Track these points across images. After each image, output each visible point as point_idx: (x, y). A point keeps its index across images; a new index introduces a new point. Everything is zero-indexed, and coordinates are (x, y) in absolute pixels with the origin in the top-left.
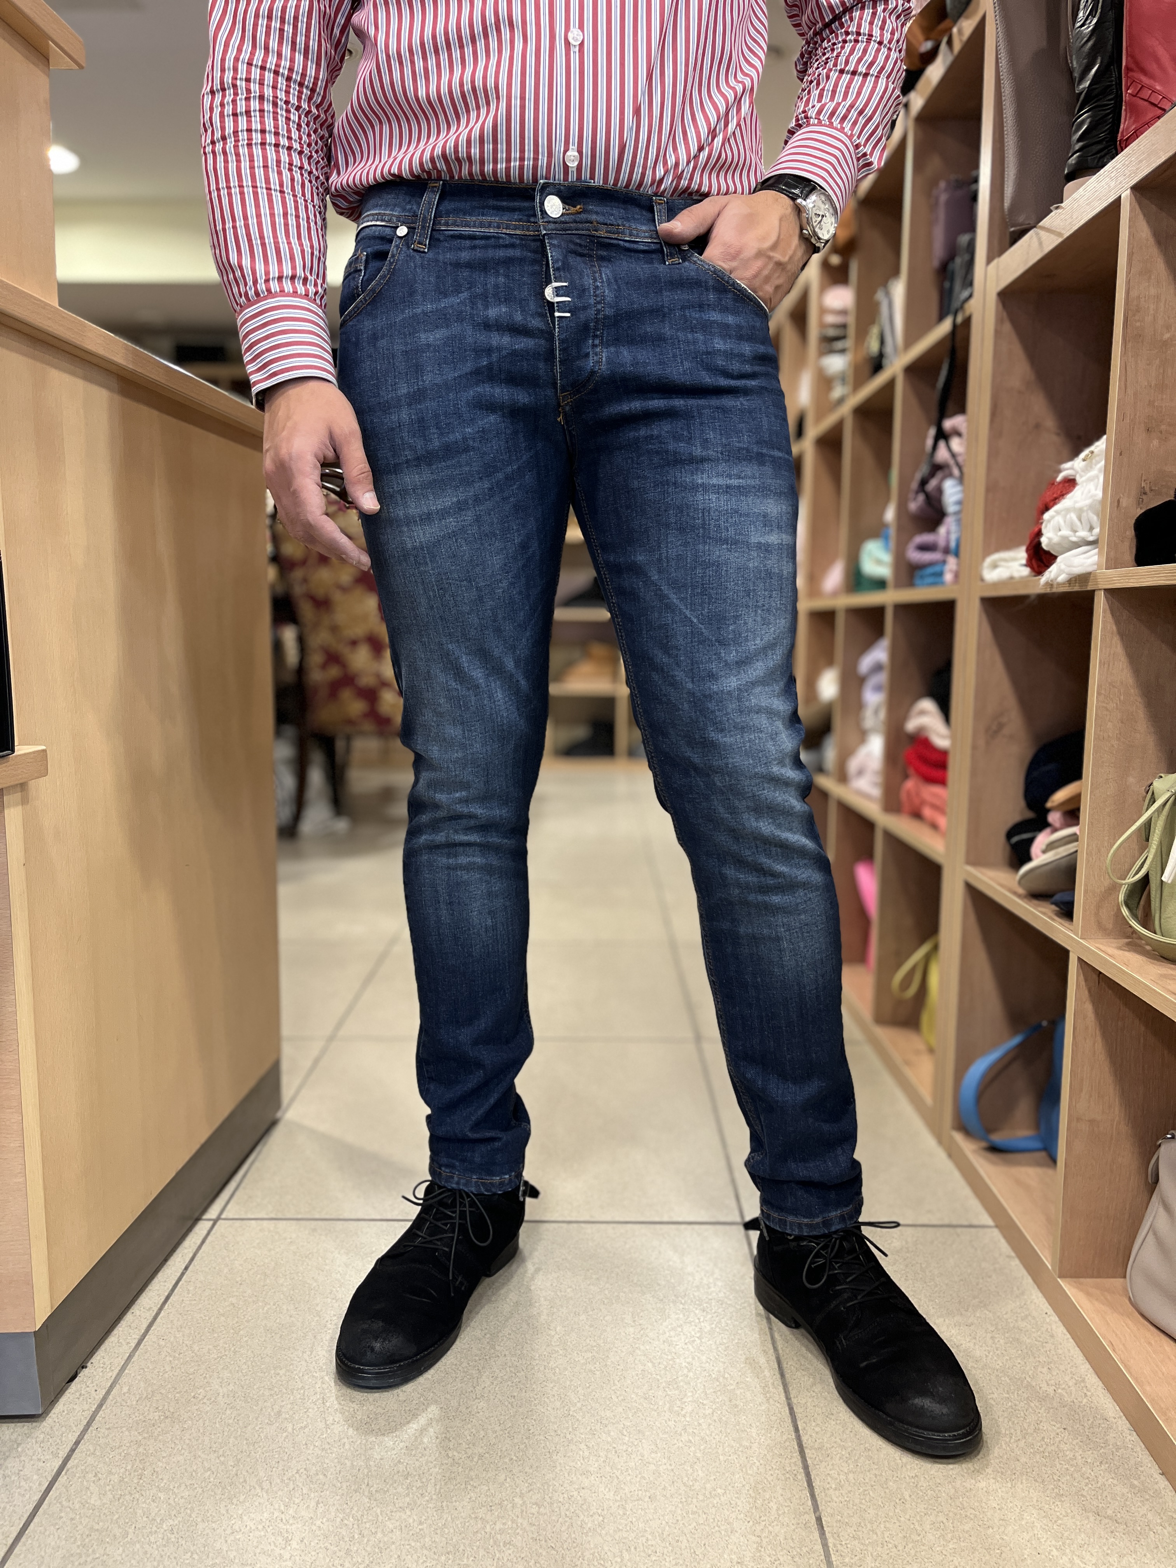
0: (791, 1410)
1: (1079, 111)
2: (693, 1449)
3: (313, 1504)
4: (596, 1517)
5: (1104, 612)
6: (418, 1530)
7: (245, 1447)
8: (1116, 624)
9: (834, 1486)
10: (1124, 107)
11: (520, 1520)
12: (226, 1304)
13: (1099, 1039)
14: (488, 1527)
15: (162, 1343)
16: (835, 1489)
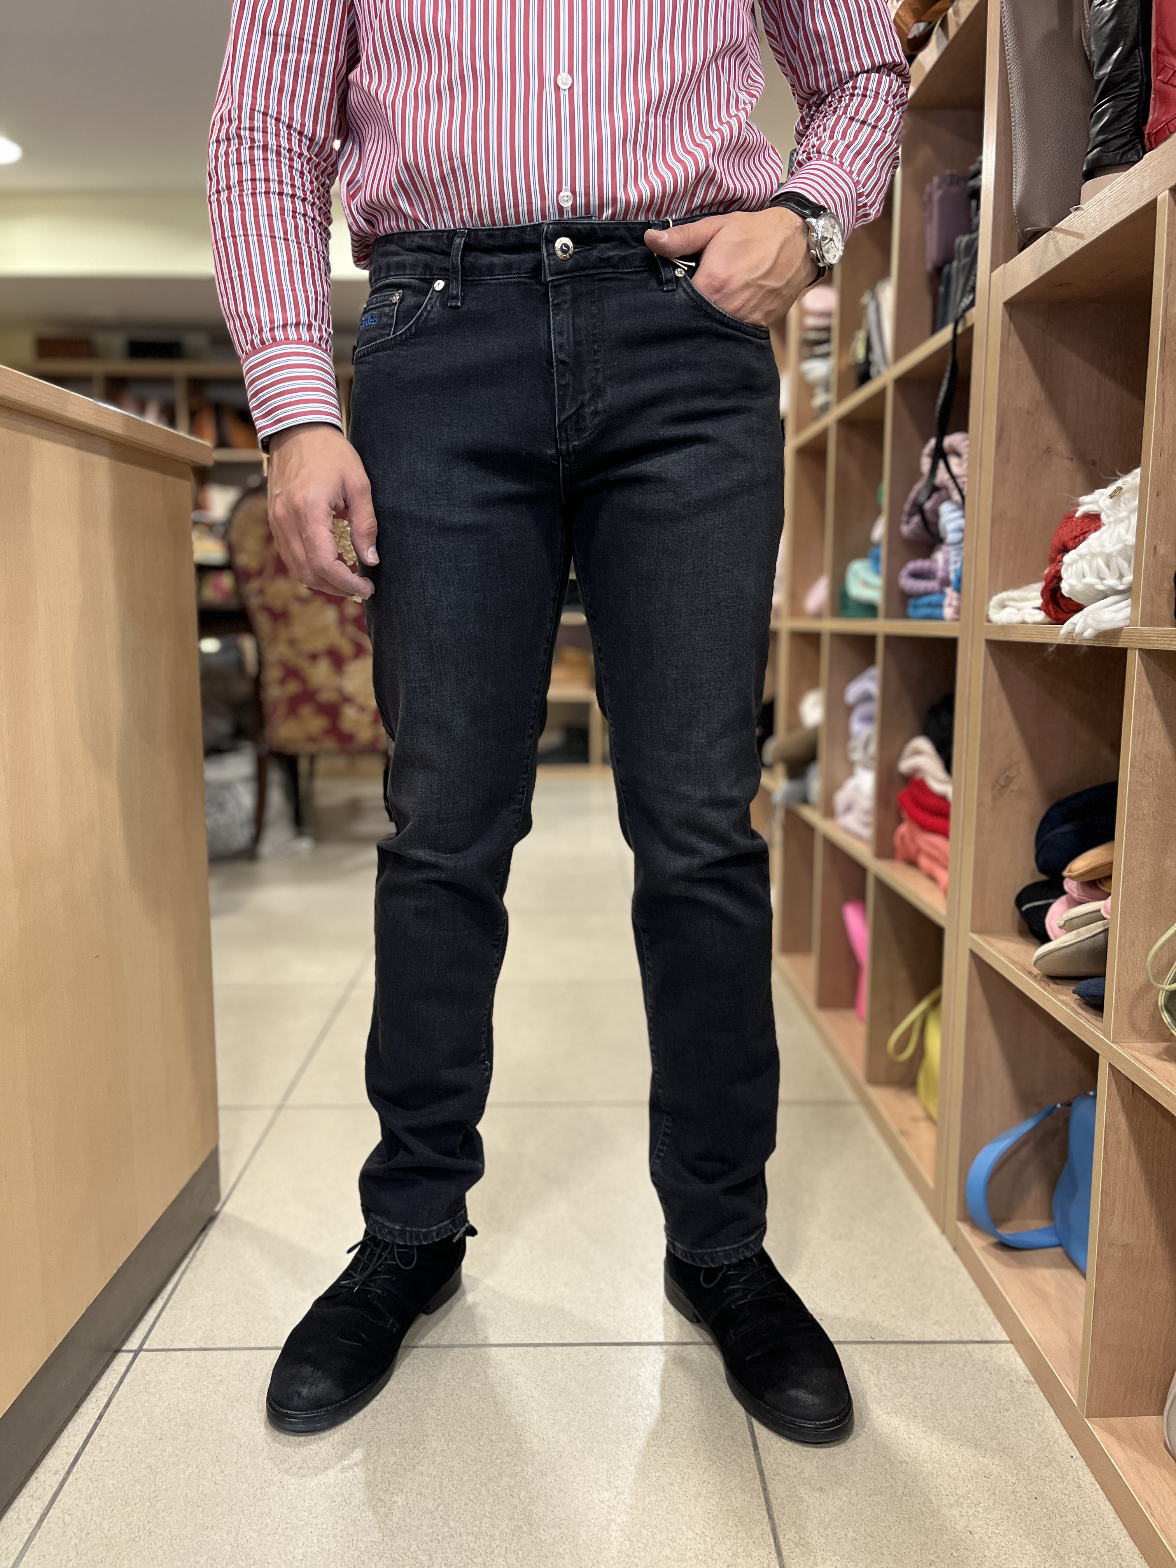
1: (1099, 100)
5: (1139, 674)
8: (1152, 687)
10: (1152, 96)
12: (144, 1466)
13: (1133, 1155)
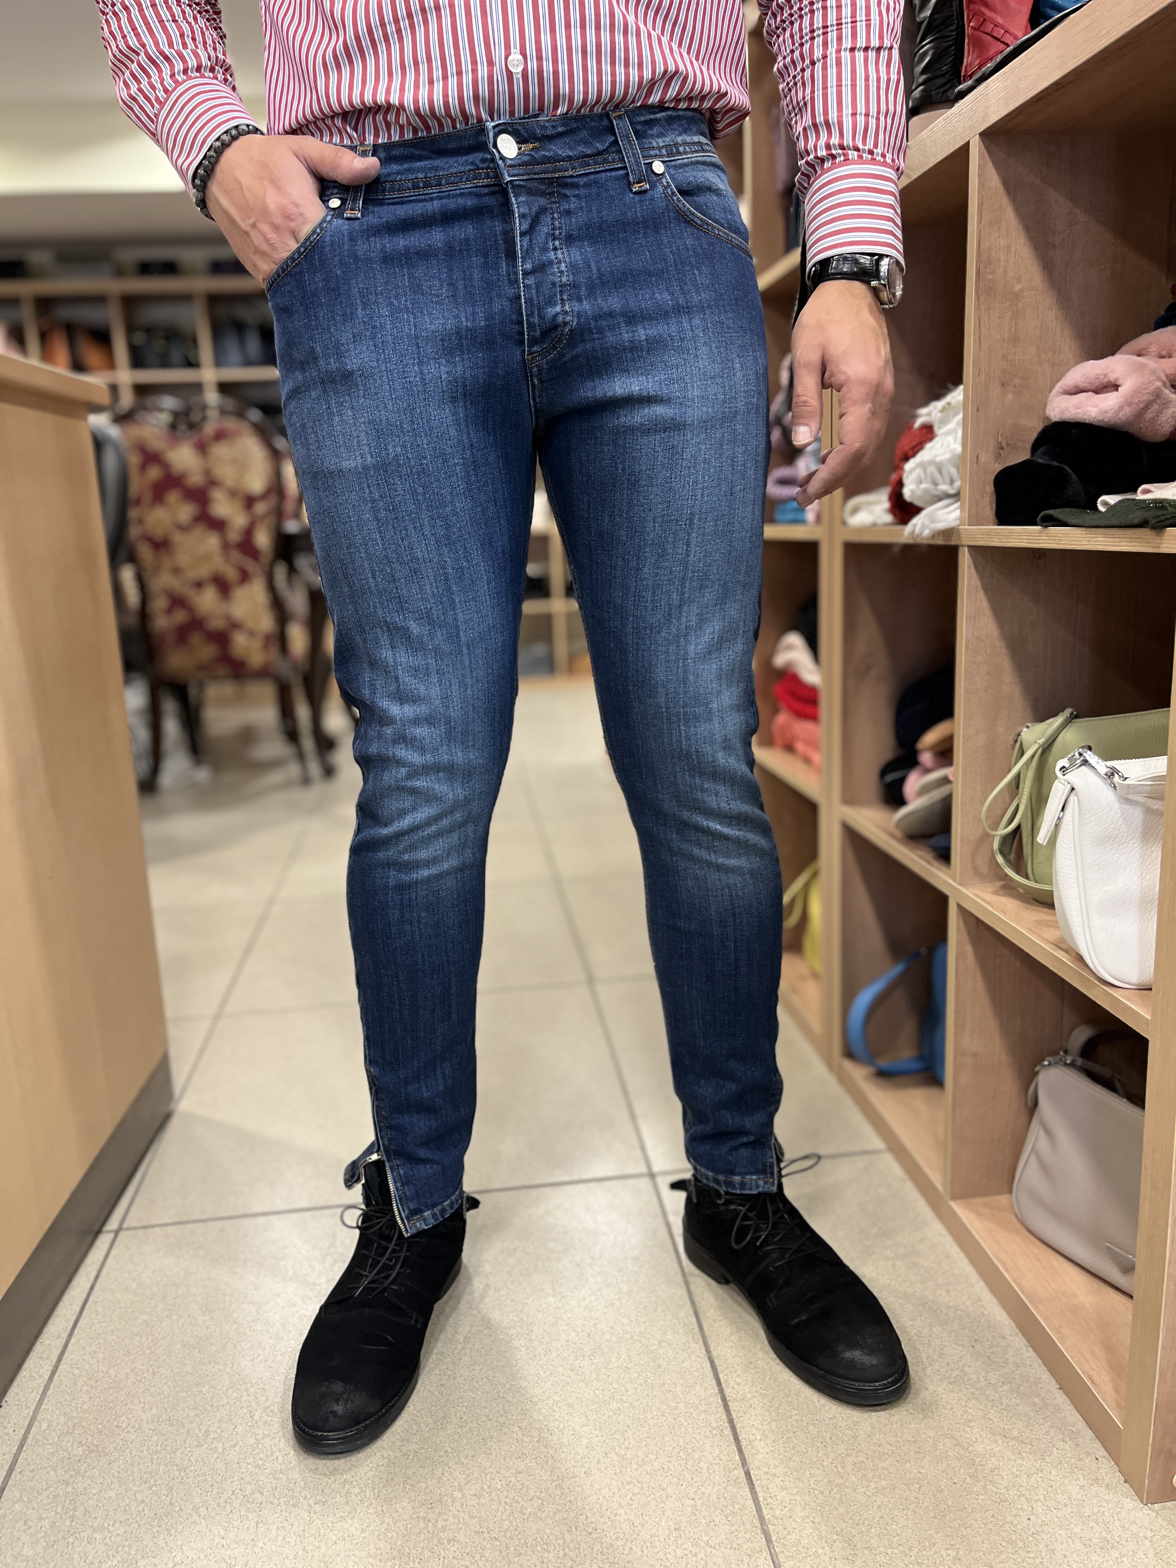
0: (712, 1363)
1: (922, 40)
2: (622, 1416)
3: (253, 1524)
4: (535, 1499)
5: (969, 567)
6: (361, 1539)
7: (177, 1473)
8: (980, 578)
9: (759, 1437)
10: (966, 40)
11: (461, 1515)
12: (139, 1321)
14: (430, 1525)
15: (76, 1372)
16: (761, 1440)
